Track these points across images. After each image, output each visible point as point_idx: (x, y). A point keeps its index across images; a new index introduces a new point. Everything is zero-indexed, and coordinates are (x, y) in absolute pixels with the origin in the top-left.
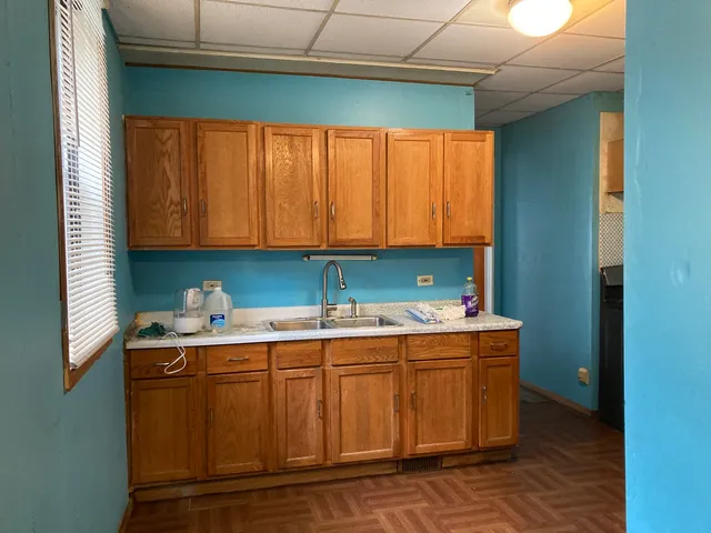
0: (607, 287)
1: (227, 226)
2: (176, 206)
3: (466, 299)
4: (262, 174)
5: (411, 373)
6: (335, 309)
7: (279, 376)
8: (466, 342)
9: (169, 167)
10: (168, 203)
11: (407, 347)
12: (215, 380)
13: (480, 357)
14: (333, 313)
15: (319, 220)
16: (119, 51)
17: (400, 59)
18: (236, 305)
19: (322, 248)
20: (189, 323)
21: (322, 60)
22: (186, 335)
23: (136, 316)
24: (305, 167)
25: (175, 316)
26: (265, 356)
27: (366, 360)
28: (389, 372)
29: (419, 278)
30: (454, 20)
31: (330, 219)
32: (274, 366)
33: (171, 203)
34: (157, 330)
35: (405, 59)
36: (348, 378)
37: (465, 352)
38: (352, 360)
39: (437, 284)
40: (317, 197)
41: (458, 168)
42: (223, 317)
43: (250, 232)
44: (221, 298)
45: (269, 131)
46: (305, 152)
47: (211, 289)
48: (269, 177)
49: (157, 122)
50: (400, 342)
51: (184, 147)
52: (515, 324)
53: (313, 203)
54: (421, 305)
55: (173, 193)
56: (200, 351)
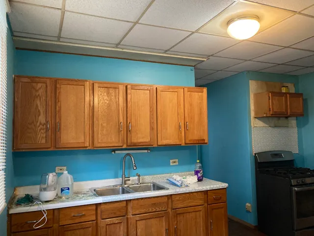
0: (259, 163)
1: (71, 136)
2: (43, 126)
3: (197, 173)
4: (92, 108)
5: (174, 216)
6: (129, 180)
7: (102, 223)
8: (202, 196)
9: (40, 104)
10: (38, 124)
11: (172, 201)
12: (64, 229)
13: (208, 204)
14: (128, 182)
15: (122, 132)
16: (14, 41)
17: (163, 51)
18: (75, 180)
19: (123, 147)
20: (49, 195)
21: (124, 50)
22: (47, 202)
23: (15, 190)
24: (115, 104)
25: (41, 190)
26: (94, 212)
27: (150, 210)
28: (163, 217)
29: (171, 161)
30: (197, 31)
31: (128, 131)
32: (99, 218)
33: (40, 124)
34: (29, 199)
35: (166, 52)
36: (141, 221)
37: (201, 202)
38: (143, 211)
39: (180, 164)
40: (121, 120)
41: (191, 105)
42: (69, 189)
43: (85, 140)
44: (67, 178)
45: (96, 86)
46: (115, 96)
47: (60, 172)
48: (96, 110)
49: (34, 79)
50: (168, 199)
51: (49, 93)
52: (225, 185)
53: (119, 123)
54: (175, 177)
55: (42, 119)
56: (56, 211)
